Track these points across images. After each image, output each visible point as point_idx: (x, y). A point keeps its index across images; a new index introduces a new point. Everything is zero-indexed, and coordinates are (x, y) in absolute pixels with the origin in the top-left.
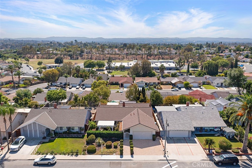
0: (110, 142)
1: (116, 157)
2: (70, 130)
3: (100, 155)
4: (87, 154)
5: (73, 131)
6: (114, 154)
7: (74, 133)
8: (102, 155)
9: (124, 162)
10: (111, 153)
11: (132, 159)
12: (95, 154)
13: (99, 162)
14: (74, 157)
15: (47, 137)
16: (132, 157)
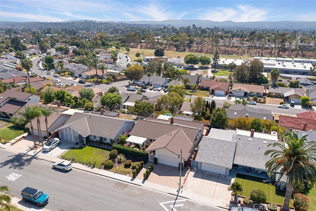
0: (129, 161)
1: (127, 178)
2: (102, 140)
3: (114, 172)
4: (103, 168)
5: (105, 142)
6: (128, 175)
7: (105, 144)
8: (115, 173)
9: (131, 186)
10: (125, 173)
11: (141, 184)
12: (109, 170)
13: (108, 180)
14: (89, 169)
15: (80, 144)
16: (143, 182)
